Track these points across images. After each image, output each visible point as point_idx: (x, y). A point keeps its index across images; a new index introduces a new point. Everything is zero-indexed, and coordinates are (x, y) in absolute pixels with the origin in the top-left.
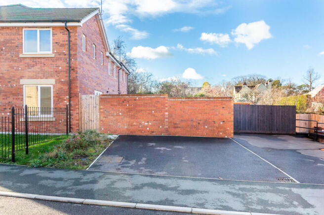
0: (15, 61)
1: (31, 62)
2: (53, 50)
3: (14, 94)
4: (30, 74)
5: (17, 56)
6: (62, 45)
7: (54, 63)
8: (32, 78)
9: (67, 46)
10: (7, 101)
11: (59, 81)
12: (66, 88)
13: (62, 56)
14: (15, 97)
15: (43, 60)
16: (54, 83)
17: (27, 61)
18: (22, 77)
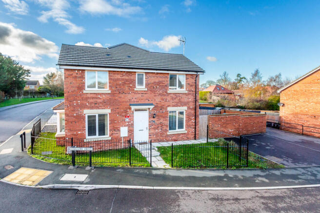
0: (165, 95)
1: (174, 96)
2: (186, 88)
3: (164, 117)
4: (173, 104)
5: (166, 92)
6: (191, 86)
7: (187, 97)
8: (174, 106)
9: (194, 86)
10: (159, 122)
11: (189, 108)
12: (193, 112)
13: (191, 92)
14: (164, 119)
15: (181, 95)
16: (186, 109)
17: (172, 95)
18: (169, 106)
